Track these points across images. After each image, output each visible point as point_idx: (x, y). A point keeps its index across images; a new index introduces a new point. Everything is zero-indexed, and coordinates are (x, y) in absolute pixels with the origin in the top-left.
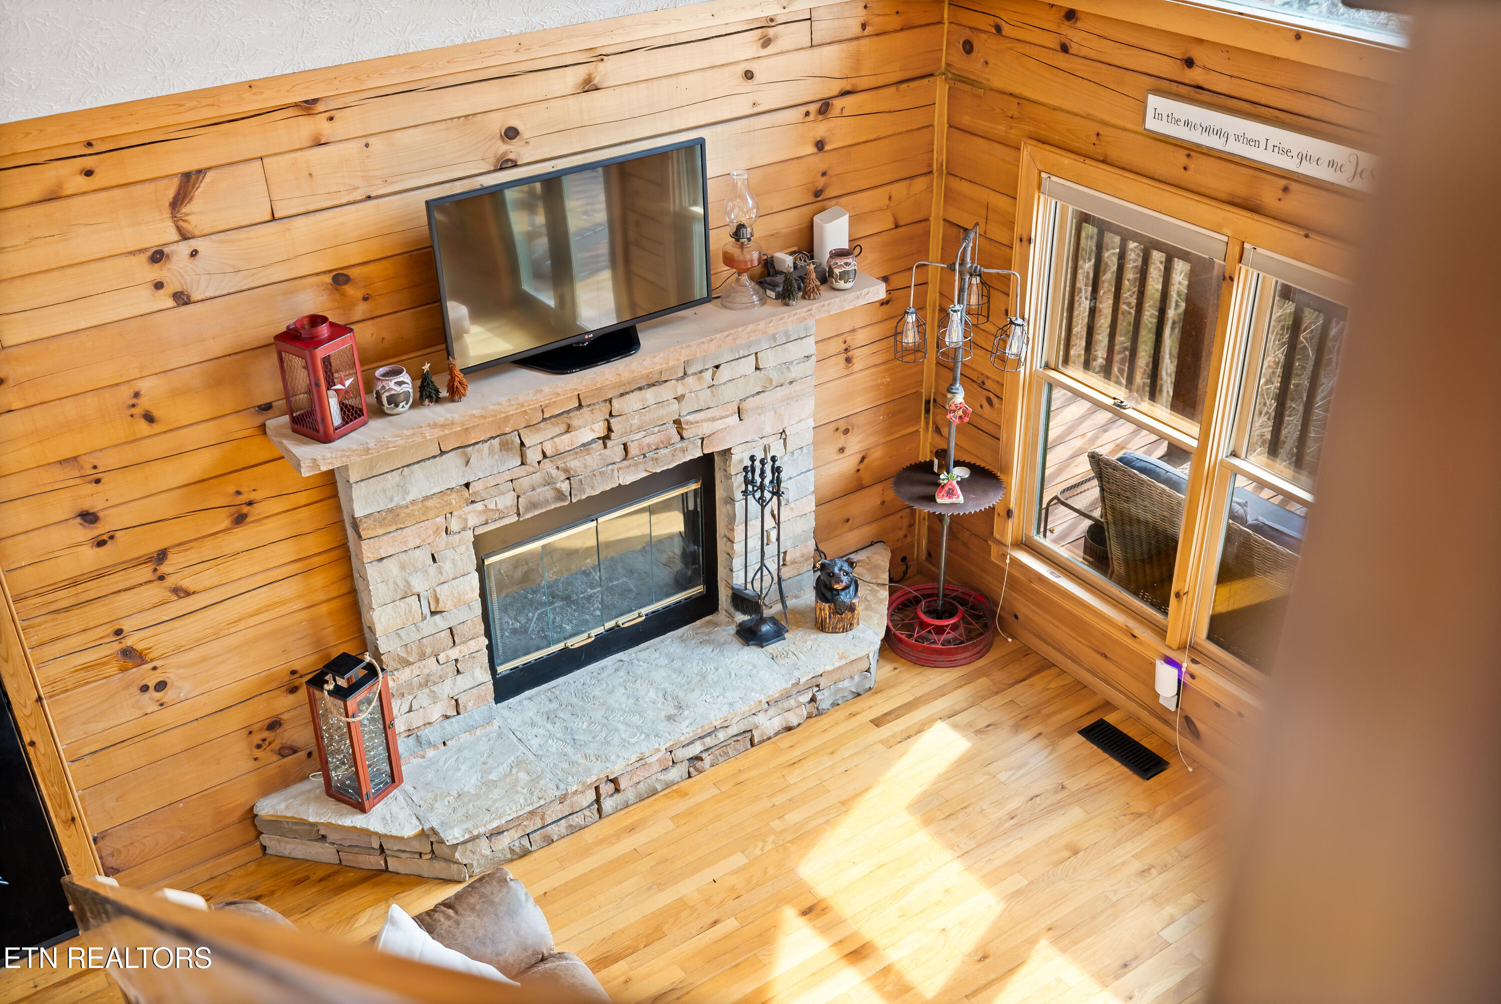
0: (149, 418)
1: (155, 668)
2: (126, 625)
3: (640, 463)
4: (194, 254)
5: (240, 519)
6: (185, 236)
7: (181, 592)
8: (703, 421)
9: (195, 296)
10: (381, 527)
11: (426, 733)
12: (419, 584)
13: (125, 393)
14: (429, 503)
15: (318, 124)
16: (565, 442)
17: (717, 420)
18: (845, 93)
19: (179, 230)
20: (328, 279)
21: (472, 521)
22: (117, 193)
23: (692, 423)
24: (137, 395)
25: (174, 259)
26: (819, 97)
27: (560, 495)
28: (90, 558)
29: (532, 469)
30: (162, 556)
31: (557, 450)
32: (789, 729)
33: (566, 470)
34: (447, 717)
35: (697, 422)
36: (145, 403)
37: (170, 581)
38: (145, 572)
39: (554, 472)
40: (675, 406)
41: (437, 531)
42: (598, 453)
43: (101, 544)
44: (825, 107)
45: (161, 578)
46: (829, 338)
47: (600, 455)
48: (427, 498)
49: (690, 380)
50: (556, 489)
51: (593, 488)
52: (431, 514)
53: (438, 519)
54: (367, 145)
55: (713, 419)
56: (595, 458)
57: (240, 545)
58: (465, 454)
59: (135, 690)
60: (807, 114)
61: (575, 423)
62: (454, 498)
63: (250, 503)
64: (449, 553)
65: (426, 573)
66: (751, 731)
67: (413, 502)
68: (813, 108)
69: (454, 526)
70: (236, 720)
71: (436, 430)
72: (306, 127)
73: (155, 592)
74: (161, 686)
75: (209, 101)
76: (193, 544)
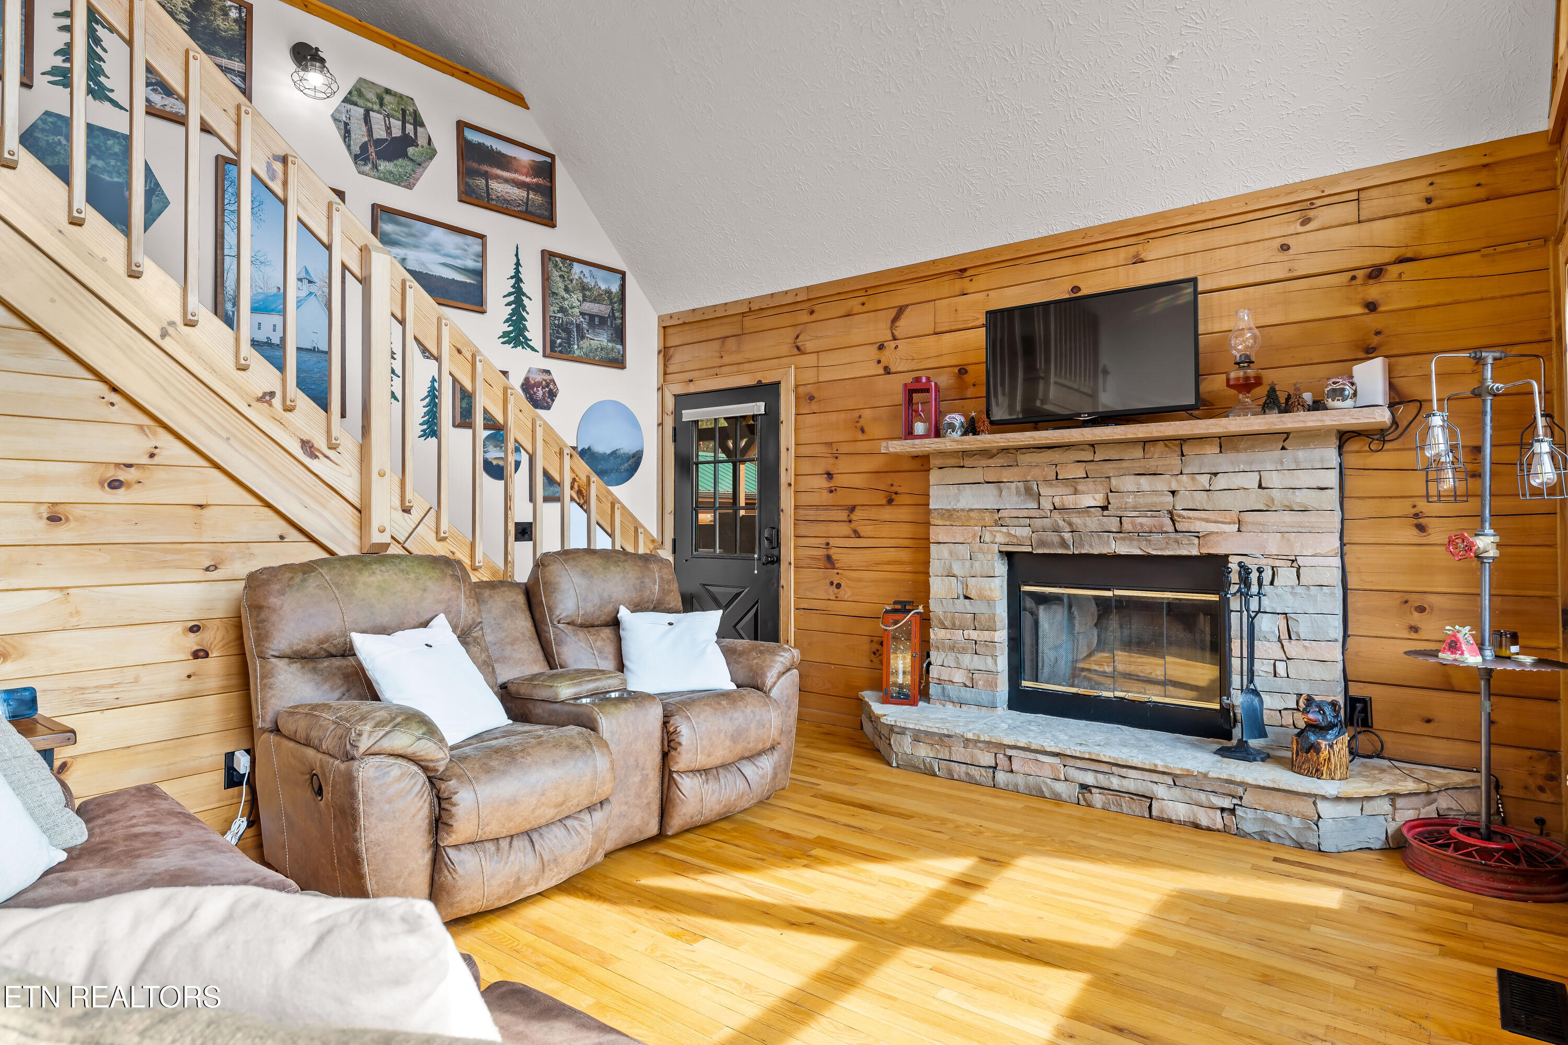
0: (863, 431)
1: (838, 573)
2: (832, 542)
3: (1134, 540)
4: (896, 347)
5: (890, 501)
6: (895, 339)
7: (856, 534)
8: (1195, 518)
9: (893, 370)
10: (941, 519)
11: (949, 687)
12: (957, 569)
13: (856, 414)
14: (972, 514)
15: (965, 284)
16: (1070, 501)
17: (1211, 522)
18: (1402, 260)
19: (893, 334)
20: (956, 369)
21: (1000, 538)
22: (872, 314)
23: (1184, 518)
24: (860, 417)
25: (887, 349)
26: (1369, 263)
27: (1064, 544)
28: (826, 498)
29: (1043, 514)
30: (852, 509)
31: (1063, 504)
32: (1197, 826)
33: (1070, 524)
34: (966, 686)
35: (1189, 518)
36: (862, 422)
37: (853, 525)
38: (843, 515)
39: (1061, 523)
40: (1170, 498)
41: (974, 536)
42: (1097, 518)
43: (831, 492)
44: (1376, 273)
45: (850, 521)
46: (1391, 497)
47: (1098, 520)
48: (971, 510)
49: (1184, 478)
50: (1061, 536)
51: (1091, 546)
52: (972, 522)
53: (976, 528)
54: (988, 295)
55: (1207, 521)
56: (1093, 522)
57: (887, 517)
58: (999, 486)
59: (828, 582)
60: (1354, 278)
61: (1080, 487)
62: (987, 516)
63: (896, 493)
64: (980, 556)
65: (963, 564)
66: (1152, 799)
67: (962, 510)
68: (1360, 274)
69: (987, 538)
70: (866, 627)
71: (954, 443)
72: (959, 285)
73: (845, 529)
74: (839, 586)
75: (914, 270)
76: (867, 507)
